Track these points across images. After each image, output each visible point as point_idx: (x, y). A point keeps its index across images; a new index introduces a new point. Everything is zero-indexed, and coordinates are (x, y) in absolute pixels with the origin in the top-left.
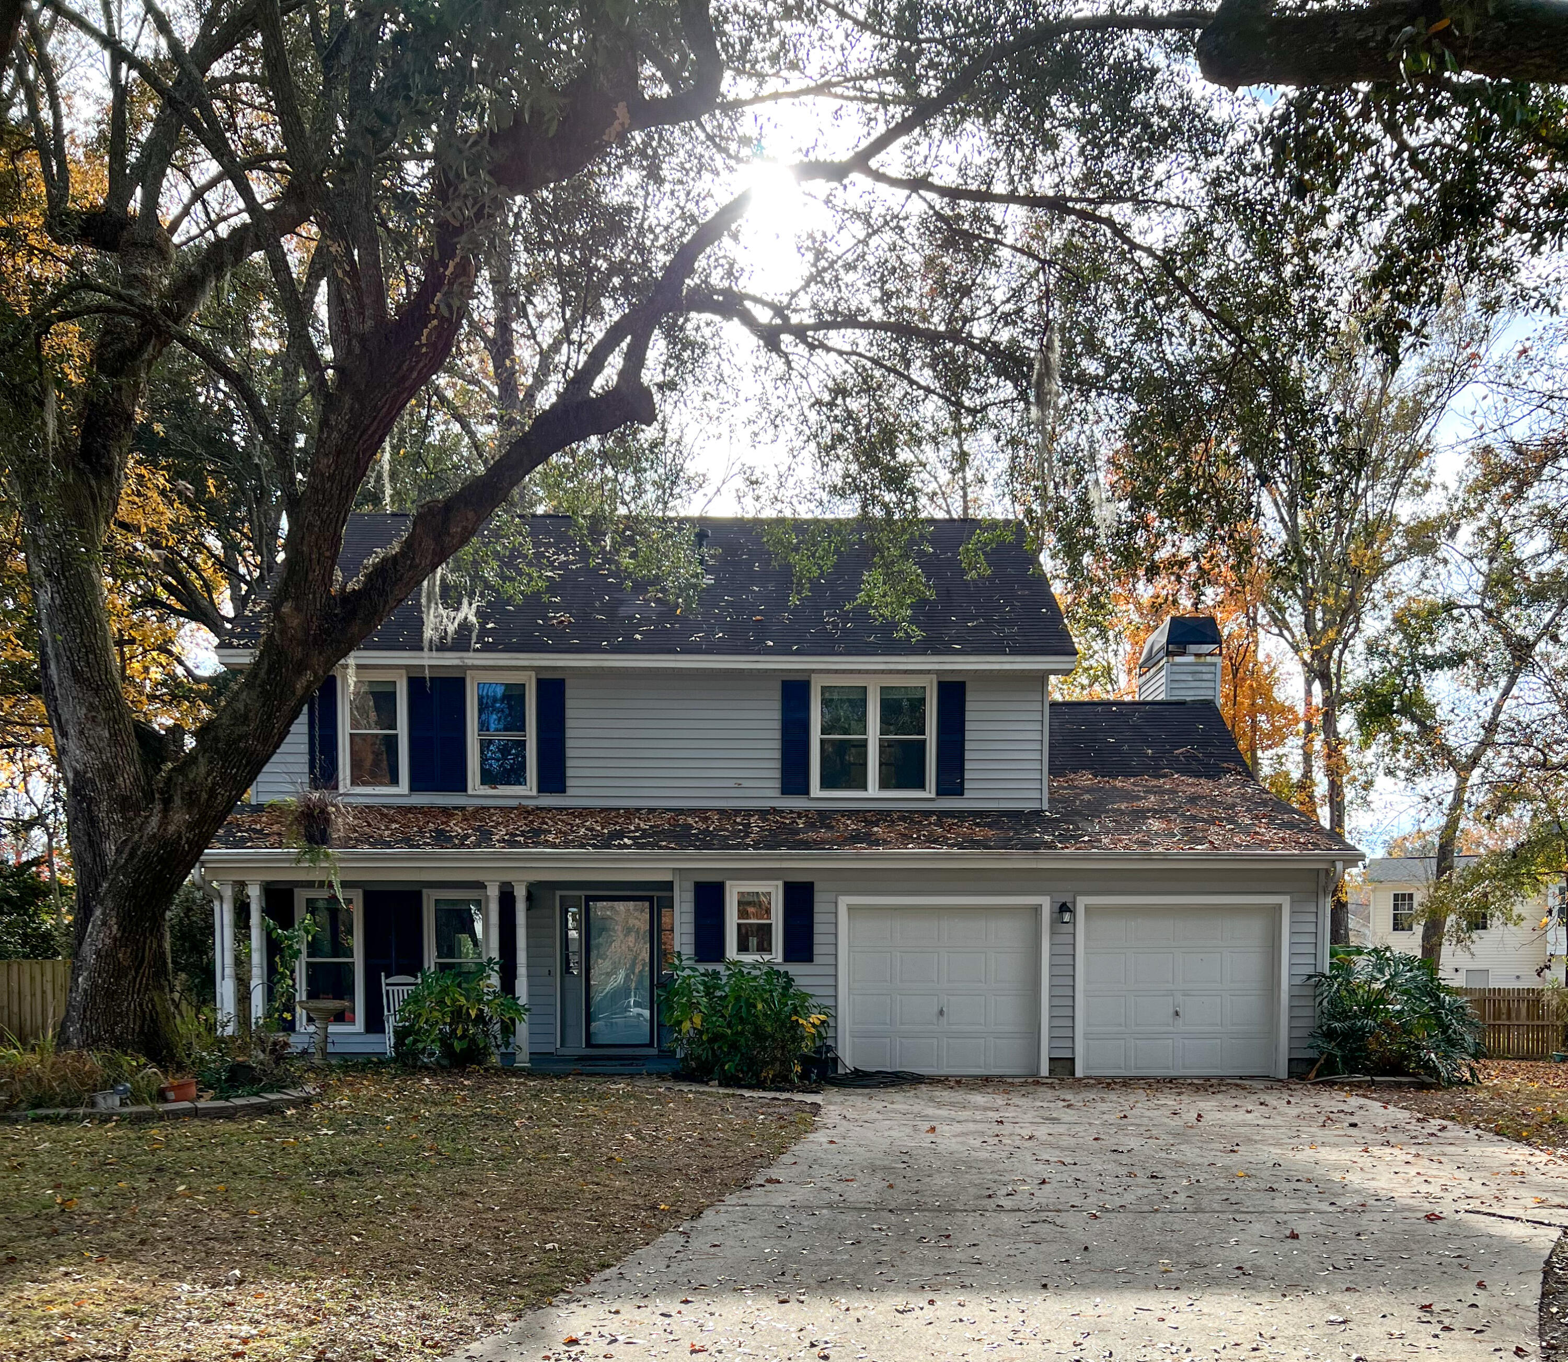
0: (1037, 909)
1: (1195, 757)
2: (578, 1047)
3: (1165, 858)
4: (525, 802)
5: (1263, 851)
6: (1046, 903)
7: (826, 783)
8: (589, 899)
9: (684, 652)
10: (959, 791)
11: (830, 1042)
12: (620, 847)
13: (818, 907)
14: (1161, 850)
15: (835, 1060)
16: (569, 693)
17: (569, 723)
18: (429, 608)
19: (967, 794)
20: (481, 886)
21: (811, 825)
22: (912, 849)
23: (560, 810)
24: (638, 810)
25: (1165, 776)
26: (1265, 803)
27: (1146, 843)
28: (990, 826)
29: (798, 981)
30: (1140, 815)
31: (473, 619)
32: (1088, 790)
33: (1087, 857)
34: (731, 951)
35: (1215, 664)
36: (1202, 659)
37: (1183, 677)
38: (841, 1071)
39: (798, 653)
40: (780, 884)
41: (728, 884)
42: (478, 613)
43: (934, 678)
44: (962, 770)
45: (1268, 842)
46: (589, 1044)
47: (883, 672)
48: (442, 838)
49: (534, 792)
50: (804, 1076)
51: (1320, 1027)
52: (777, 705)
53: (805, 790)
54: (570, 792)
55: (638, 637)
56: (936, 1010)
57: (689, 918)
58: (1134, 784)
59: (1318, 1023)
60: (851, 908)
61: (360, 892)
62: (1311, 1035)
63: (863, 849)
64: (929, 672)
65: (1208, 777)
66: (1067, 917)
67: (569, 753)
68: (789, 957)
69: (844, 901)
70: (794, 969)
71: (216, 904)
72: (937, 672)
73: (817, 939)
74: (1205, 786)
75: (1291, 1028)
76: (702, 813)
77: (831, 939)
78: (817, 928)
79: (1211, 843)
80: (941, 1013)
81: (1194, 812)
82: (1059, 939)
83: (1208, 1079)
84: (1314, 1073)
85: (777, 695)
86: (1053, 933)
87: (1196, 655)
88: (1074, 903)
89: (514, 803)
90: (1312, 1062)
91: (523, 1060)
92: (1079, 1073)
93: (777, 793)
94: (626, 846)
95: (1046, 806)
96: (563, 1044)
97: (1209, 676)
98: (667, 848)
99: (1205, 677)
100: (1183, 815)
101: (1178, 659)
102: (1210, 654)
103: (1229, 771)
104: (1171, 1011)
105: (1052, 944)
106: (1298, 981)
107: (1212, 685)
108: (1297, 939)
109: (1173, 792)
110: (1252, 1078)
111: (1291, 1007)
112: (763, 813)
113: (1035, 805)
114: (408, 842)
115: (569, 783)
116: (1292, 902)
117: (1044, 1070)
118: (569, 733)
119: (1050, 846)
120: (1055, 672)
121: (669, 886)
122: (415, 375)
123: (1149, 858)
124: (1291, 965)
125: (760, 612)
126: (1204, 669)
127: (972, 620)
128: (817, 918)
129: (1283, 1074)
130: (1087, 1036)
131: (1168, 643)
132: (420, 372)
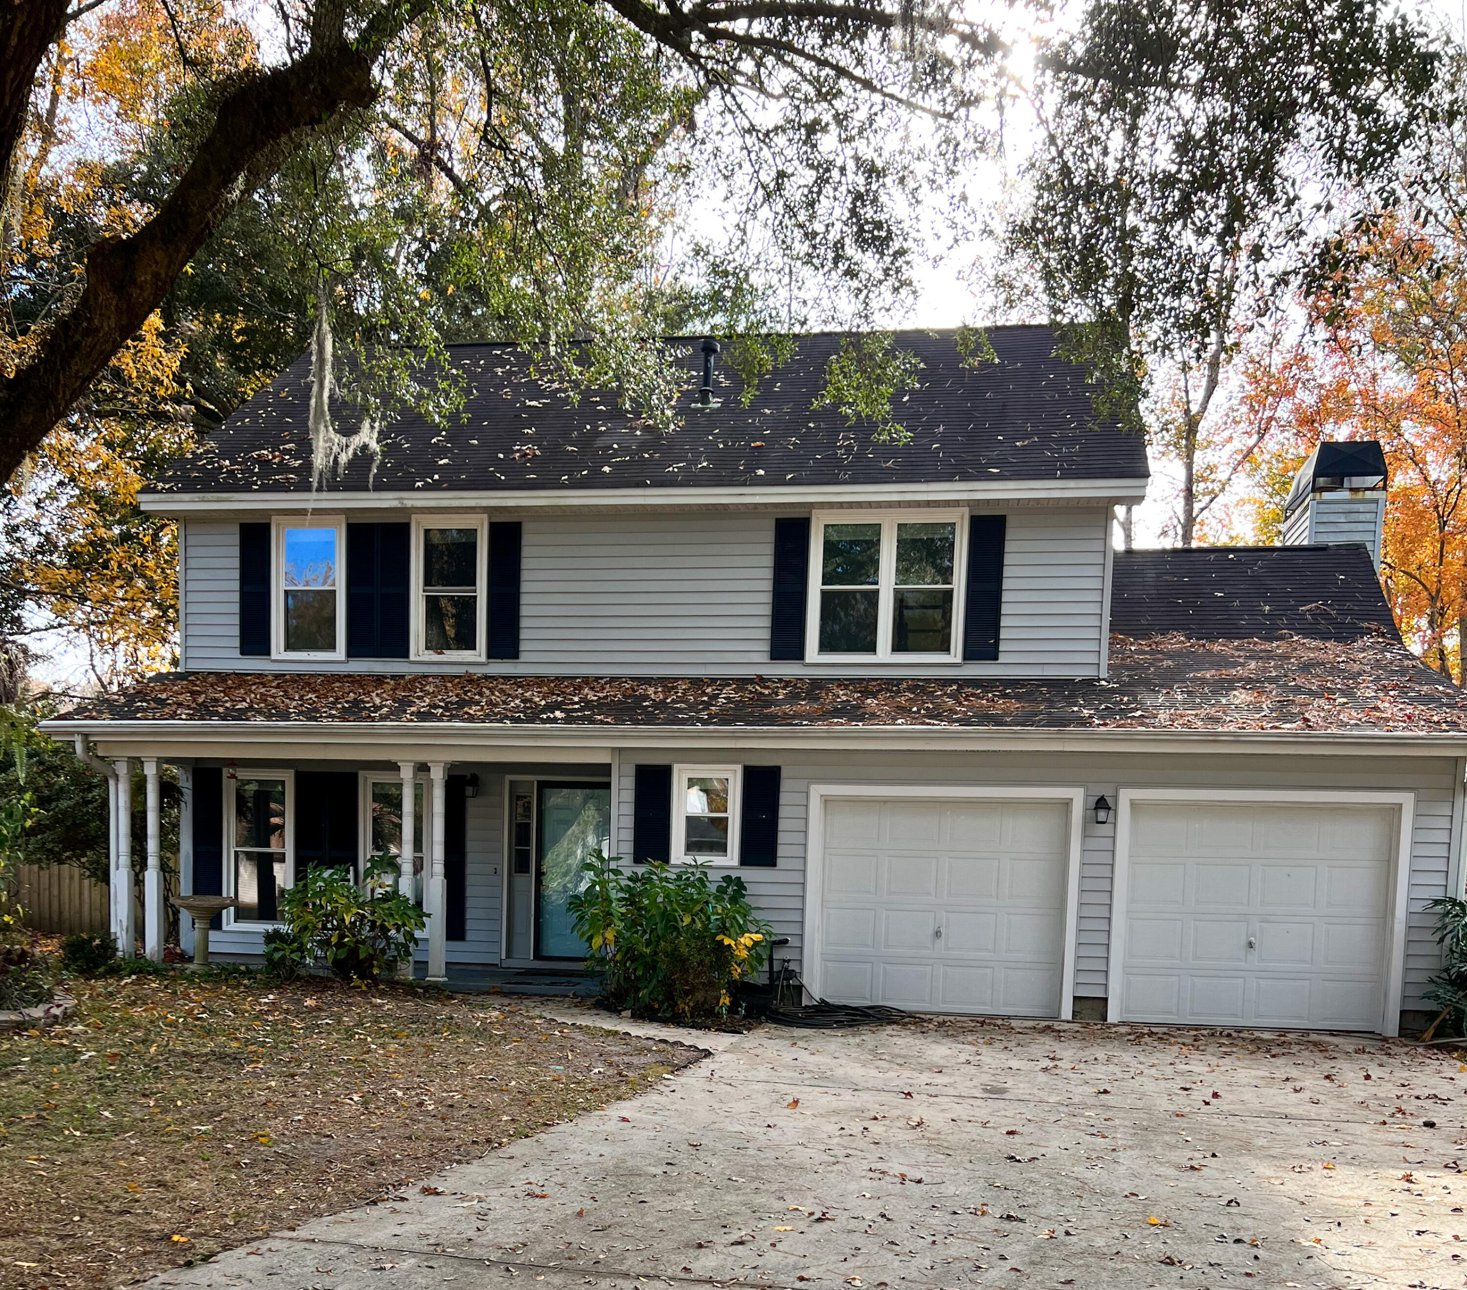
0: (1067, 804)
1: (1325, 615)
2: (526, 958)
3: (1236, 739)
4: (472, 670)
5: (1377, 732)
6: (1078, 797)
7: (826, 645)
8: (542, 785)
9: (656, 484)
10: (992, 655)
11: (792, 966)
12: (549, 720)
13: (785, 798)
14: (1232, 728)
15: (800, 988)
16: (527, 539)
17: (525, 575)
18: (317, 430)
19: (1002, 658)
20: (393, 767)
21: (794, 697)
22: (902, 725)
23: (506, 678)
24: (597, 679)
25: (1281, 638)
26: (1403, 671)
27: (1216, 720)
28: (1019, 697)
29: (751, 889)
30: (1226, 685)
31: (374, 446)
32: (1170, 655)
33: (1129, 739)
34: (678, 852)
35: (1376, 501)
36: (1360, 495)
37: (1332, 518)
38: (805, 1002)
39: (793, 483)
40: (739, 768)
41: (676, 768)
42: (382, 436)
43: (966, 512)
44: (997, 628)
45: (1387, 720)
46: (538, 956)
47: (899, 504)
48: (355, 711)
49: (483, 659)
50: (732, 1009)
51: (1447, 970)
52: (769, 549)
53: (797, 653)
54: (523, 657)
55: (607, 469)
56: (931, 931)
57: (628, 809)
58: (1237, 649)
59: (1445, 963)
60: (827, 801)
61: (292, 772)
62: (1432, 981)
63: (840, 725)
64: (956, 503)
65: (1338, 639)
66: (1102, 815)
67: (524, 611)
68: (748, 858)
69: (817, 791)
70: (749, 875)
71: (112, 783)
72: (969, 503)
73: (782, 838)
74: (1333, 651)
75: (1406, 970)
76: (667, 683)
77: (799, 839)
78: (782, 825)
79: (1306, 720)
80: (938, 934)
81: (1300, 681)
82: (1093, 843)
83: (1283, 1032)
84: (1431, 1031)
85: (769, 536)
86: (1085, 835)
87: (1351, 490)
88: (1116, 797)
89: (460, 670)
90: (1431, 1016)
91: (437, 974)
92: (1112, 1017)
93: (765, 658)
94: (555, 720)
95: (1104, 674)
96: (508, 956)
97: (1368, 517)
98: (602, 722)
99: (1362, 517)
100: (1286, 685)
101: (1326, 496)
102: (1373, 489)
103: (1368, 631)
104: (1243, 942)
105: (1084, 850)
106: (1418, 907)
107: (1371, 527)
108: (1421, 851)
109: (1286, 657)
110: (1348, 1033)
111: (1408, 942)
112: (741, 683)
113: (1090, 672)
114: (312, 714)
115: (523, 646)
116: (1417, 801)
117: (1067, 1012)
118: (525, 587)
119: (1084, 722)
120: (1119, 500)
121: (606, 769)
122: (14, 41)
123: (1214, 739)
124: (1412, 885)
125: (763, 438)
126: (1361, 507)
127: (1023, 439)
128: (783, 812)
129: (1392, 1028)
130: (1128, 971)
131: (1316, 475)
132: (21, 34)
